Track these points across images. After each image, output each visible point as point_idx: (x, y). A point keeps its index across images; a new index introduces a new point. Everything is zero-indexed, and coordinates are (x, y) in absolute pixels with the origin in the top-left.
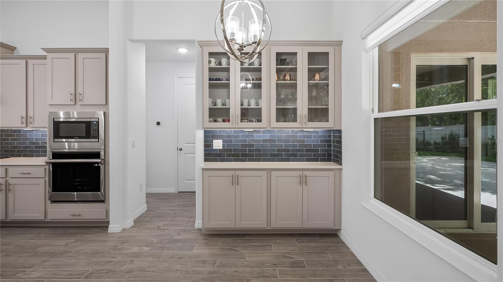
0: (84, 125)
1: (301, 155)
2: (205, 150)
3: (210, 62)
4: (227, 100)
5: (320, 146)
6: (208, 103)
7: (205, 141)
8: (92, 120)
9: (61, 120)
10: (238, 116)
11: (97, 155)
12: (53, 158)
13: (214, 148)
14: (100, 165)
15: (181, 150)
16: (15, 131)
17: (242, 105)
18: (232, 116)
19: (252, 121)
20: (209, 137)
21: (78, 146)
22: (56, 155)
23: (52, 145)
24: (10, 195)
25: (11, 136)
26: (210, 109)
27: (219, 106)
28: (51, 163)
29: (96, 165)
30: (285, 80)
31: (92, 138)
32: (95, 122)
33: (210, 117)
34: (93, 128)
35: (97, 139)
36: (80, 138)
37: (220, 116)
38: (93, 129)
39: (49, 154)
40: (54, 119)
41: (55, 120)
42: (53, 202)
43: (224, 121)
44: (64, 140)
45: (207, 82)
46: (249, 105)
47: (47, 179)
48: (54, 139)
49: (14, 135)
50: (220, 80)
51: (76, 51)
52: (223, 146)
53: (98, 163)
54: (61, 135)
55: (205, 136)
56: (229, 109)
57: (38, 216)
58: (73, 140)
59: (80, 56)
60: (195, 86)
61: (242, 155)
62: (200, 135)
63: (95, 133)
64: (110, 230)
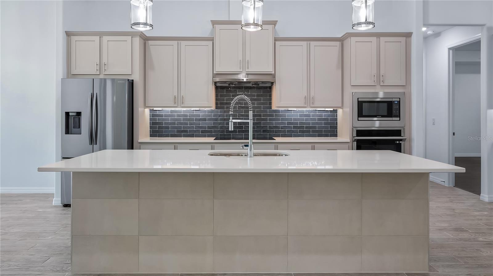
0: (386, 104)
8: (394, 100)
11: (398, 133)
12: (357, 136)
14: (401, 142)
21: (380, 124)
22: (359, 133)
29: (398, 142)
31: (394, 117)
32: (397, 102)
35: (398, 117)
36: (383, 116)
38: (395, 108)
40: (358, 98)
41: (359, 100)
48: (359, 118)
53: (399, 140)
54: (364, 114)
58: (375, 119)
63: (397, 112)
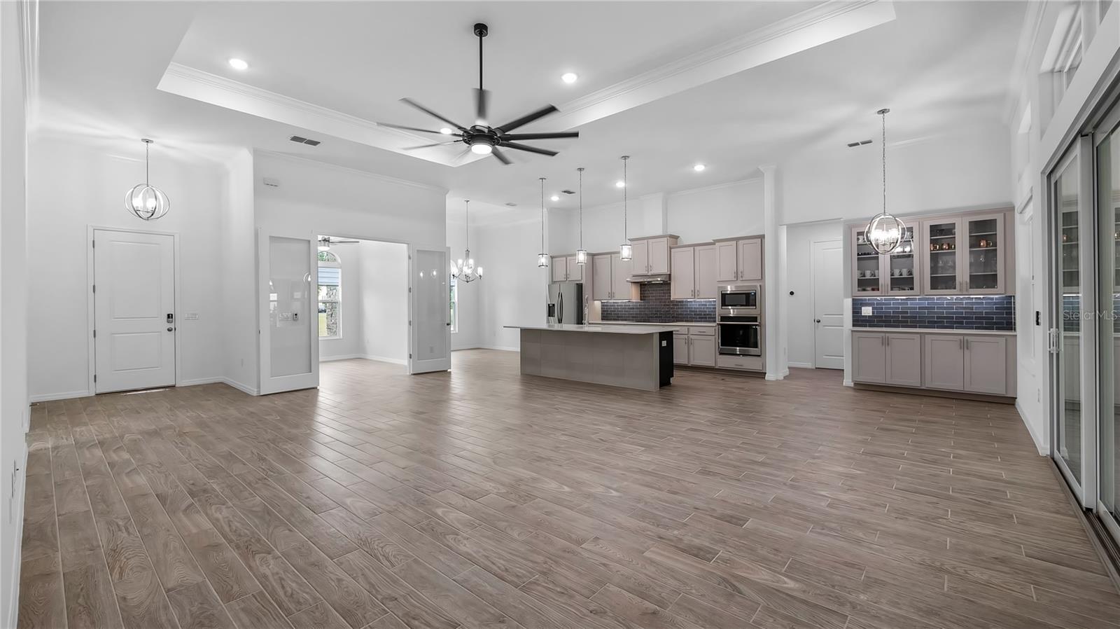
0: (746, 295)
1: (967, 323)
2: (853, 317)
3: (858, 239)
4: (876, 271)
5: (995, 313)
6: (857, 275)
7: (853, 308)
8: (751, 292)
9: (728, 292)
10: (888, 285)
11: (755, 319)
12: (721, 321)
13: (863, 314)
14: (757, 327)
15: (819, 321)
16: (680, 302)
17: (892, 275)
18: (882, 285)
19: (904, 290)
20: (857, 306)
22: (723, 319)
23: (719, 311)
24: (691, 347)
25: (676, 305)
26: (858, 280)
27: (868, 276)
28: (721, 324)
29: (754, 327)
30: (942, 249)
31: (751, 306)
32: (754, 294)
33: (859, 286)
34: (751, 298)
35: (755, 306)
36: (742, 305)
37: (869, 286)
39: (718, 319)
40: (722, 291)
41: (723, 293)
42: (721, 354)
43: (873, 290)
44: (730, 307)
45: (856, 257)
46: (901, 275)
47: (717, 336)
48: (722, 307)
49: (678, 305)
50: (868, 254)
51: (737, 239)
52: (873, 313)
53: (756, 325)
54: (727, 303)
55: (854, 304)
56: (878, 279)
57: (710, 363)
58: (737, 308)
59: (741, 242)
60: (842, 249)
61: (894, 321)
62: (848, 303)
63: (753, 302)
64: (767, 377)
